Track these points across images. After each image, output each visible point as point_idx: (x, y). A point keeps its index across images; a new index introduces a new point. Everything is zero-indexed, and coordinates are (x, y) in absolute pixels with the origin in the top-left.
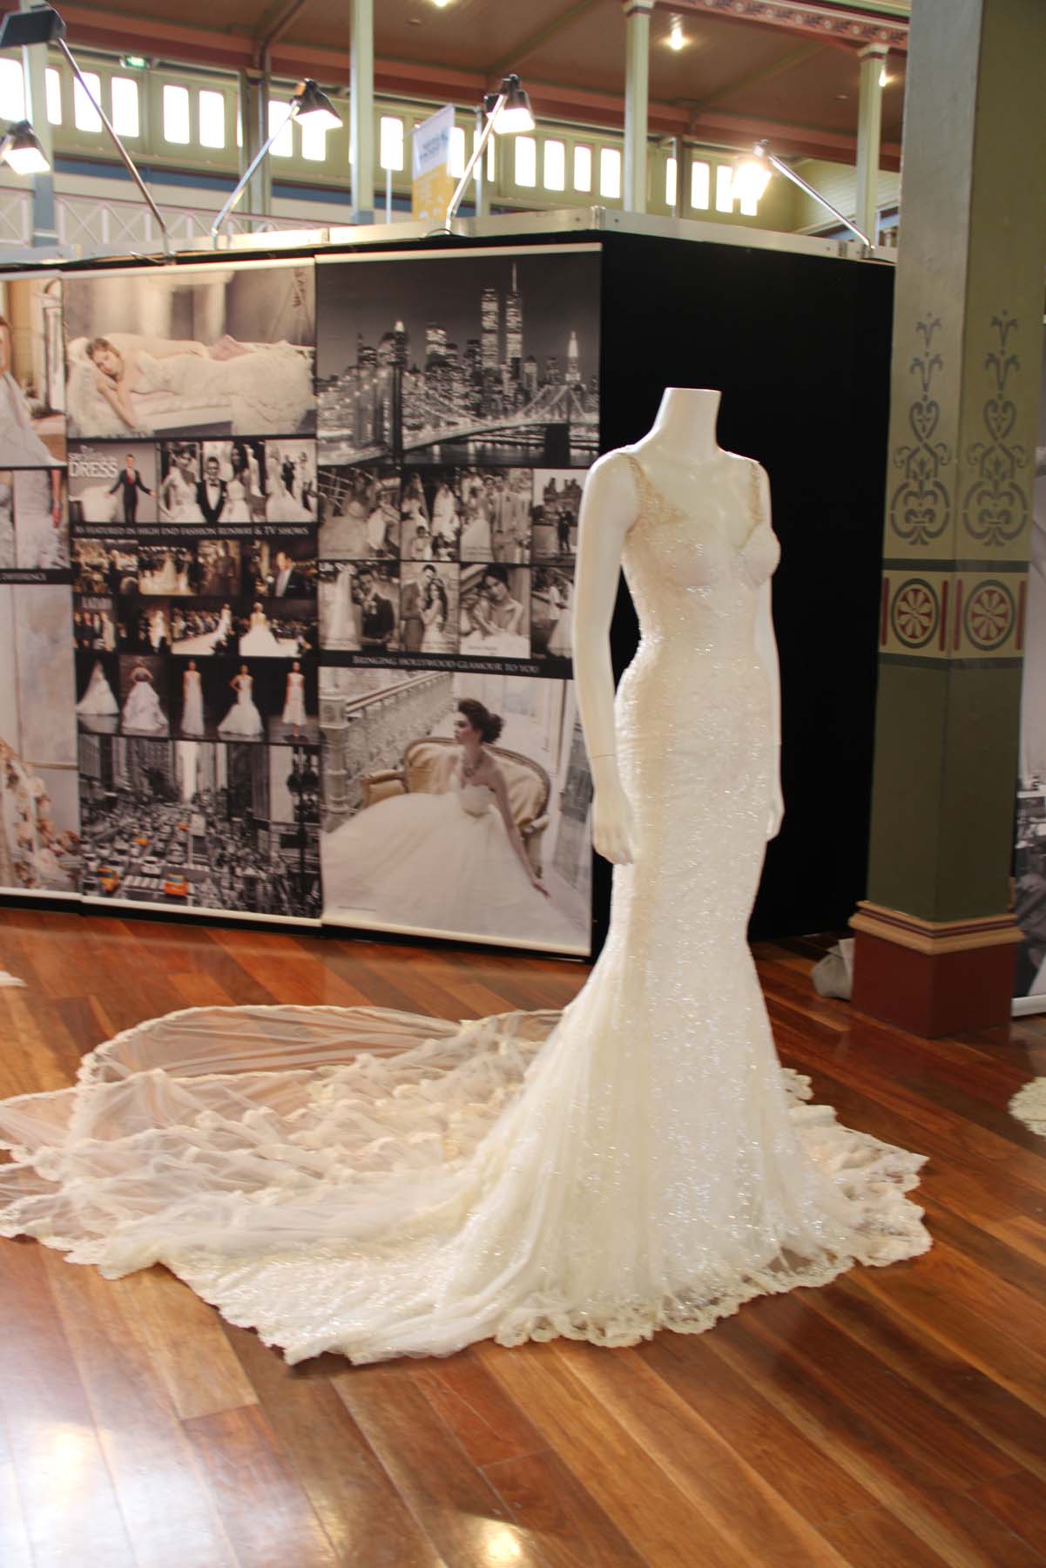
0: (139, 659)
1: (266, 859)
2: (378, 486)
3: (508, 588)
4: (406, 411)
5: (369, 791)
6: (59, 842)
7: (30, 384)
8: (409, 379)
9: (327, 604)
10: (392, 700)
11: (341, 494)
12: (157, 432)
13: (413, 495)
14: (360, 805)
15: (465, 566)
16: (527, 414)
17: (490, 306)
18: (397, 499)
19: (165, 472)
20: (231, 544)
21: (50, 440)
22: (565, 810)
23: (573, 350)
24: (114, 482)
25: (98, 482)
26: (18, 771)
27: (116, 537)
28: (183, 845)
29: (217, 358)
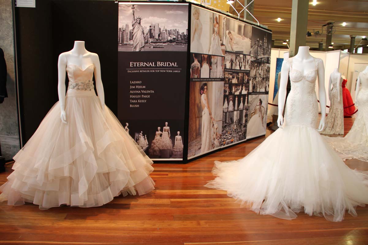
2: (255, 65)
3: (264, 81)
6: (219, 137)
7: (221, 38)
8: (259, 48)
9: (250, 84)
10: (254, 100)
11: (252, 66)
12: (236, 51)
16: (266, 55)
17: (265, 39)
18: (257, 66)
19: (236, 60)
20: (242, 73)
21: (223, 50)
23: (270, 47)
24: (230, 61)
25: (228, 60)
26: (214, 123)
27: (230, 72)
28: (233, 131)
29: (242, 39)
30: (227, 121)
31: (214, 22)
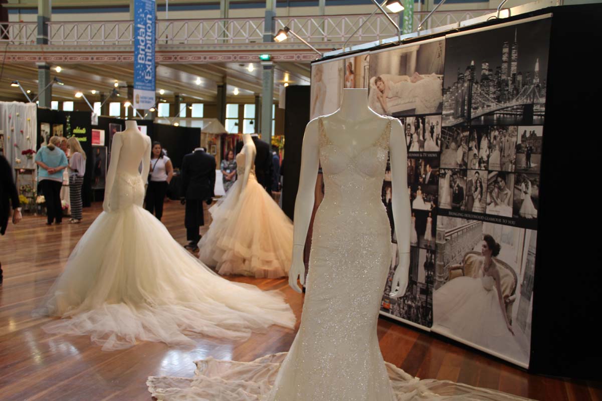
1: (415, 298)
2: (462, 135)
3: (506, 183)
4: (473, 101)
5: (451, 274)
8: (475, 86)
9: (442, 188)
10: (461, 232)
11: (449, 139)
13: (473, 139)
14: (448, 279)
15: (490, 172)
16: (517, 100)
17: (506, 50)
18: (468, 140)
22: (522, 293)
23: (537, 68)
29: (413, 82)
31: (345, 74)
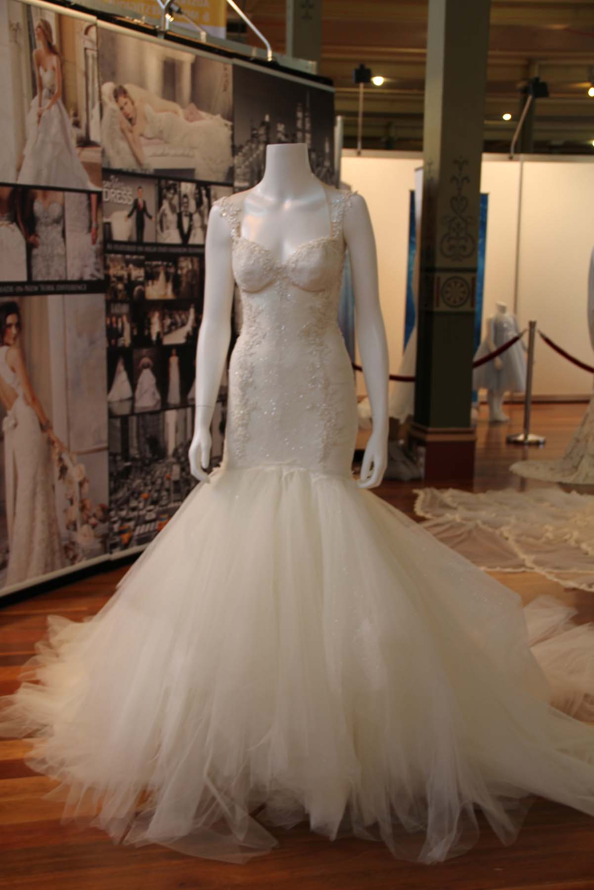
0: (144, 351)
6: (95, 516)
7: (76, 115)
12: (157, 171)
17: (299, 115)
19: (160, 204)
21: (89, 167)
23: (326, 148)
24: (131, 208)
25: (121, 207)
26: (67, 462)
27: (132, 253)
28: (168, 490)
29: (187, 119)
30: (134, 452)
31: (32, 46)
